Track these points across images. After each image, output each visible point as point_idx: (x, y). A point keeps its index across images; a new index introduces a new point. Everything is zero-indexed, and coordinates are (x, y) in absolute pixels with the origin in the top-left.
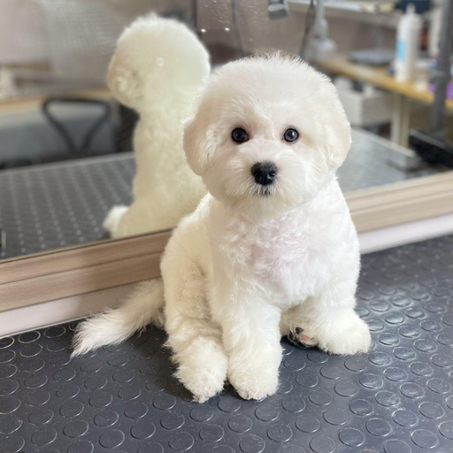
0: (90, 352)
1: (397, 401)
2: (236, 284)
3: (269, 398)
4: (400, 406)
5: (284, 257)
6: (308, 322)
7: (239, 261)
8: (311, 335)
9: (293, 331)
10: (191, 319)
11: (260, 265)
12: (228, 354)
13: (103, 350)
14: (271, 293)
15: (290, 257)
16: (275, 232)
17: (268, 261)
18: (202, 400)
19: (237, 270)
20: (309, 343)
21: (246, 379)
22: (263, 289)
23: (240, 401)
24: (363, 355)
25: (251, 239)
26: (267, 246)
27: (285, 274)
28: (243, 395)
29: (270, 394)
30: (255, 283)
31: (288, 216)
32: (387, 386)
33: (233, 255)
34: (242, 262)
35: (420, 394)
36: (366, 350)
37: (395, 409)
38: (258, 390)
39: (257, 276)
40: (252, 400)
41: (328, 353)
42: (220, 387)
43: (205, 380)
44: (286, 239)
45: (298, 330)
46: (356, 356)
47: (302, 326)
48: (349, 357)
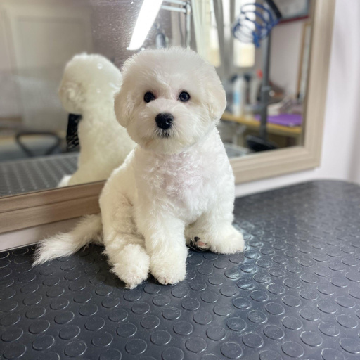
0: (47, 262)
1: (268, 279)
2: (154, 202)
3: (180, 282)
4: (271, 282)
5: (186, 182)
6: (203, 232)
7: (156, 186)
8: (205, 241)
9: (193, 240)
10: (122, 233)
11: (170, 188)
12: (150, 254)
13: (57, 261)
14: (178, 208)
15: (191, 182)
16: (179, 165)
17: (176, 185)
18: (133, 287)
19: (155, 192)
20: (204, 247)
21: (164, 269)
22: (173, 205)
23: (160, 286)
24: (240, 253)
25: (163, 170)
26: (175, 174)
27: (188, 193)
28: (162, 281)
29: (181, 280)
30: (167, 201)
31: (187, 154)
32: (260, 271)
33: (151, 182)
34: (158, 186)
35: (283, 274)
36: (242, 251)
37: (268, 284)
38: (173, 277)
39: (169, 196)
40: (169, 284)
41: (217, 253)
42: (145, 276)
43: (134, 271)
44: (187, 170)
45: (196, 239)
46: (236, 254)
47: (198, 236)
48: (231, 255)
